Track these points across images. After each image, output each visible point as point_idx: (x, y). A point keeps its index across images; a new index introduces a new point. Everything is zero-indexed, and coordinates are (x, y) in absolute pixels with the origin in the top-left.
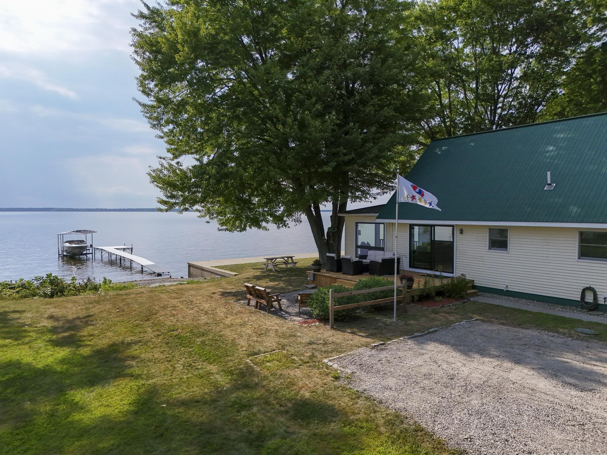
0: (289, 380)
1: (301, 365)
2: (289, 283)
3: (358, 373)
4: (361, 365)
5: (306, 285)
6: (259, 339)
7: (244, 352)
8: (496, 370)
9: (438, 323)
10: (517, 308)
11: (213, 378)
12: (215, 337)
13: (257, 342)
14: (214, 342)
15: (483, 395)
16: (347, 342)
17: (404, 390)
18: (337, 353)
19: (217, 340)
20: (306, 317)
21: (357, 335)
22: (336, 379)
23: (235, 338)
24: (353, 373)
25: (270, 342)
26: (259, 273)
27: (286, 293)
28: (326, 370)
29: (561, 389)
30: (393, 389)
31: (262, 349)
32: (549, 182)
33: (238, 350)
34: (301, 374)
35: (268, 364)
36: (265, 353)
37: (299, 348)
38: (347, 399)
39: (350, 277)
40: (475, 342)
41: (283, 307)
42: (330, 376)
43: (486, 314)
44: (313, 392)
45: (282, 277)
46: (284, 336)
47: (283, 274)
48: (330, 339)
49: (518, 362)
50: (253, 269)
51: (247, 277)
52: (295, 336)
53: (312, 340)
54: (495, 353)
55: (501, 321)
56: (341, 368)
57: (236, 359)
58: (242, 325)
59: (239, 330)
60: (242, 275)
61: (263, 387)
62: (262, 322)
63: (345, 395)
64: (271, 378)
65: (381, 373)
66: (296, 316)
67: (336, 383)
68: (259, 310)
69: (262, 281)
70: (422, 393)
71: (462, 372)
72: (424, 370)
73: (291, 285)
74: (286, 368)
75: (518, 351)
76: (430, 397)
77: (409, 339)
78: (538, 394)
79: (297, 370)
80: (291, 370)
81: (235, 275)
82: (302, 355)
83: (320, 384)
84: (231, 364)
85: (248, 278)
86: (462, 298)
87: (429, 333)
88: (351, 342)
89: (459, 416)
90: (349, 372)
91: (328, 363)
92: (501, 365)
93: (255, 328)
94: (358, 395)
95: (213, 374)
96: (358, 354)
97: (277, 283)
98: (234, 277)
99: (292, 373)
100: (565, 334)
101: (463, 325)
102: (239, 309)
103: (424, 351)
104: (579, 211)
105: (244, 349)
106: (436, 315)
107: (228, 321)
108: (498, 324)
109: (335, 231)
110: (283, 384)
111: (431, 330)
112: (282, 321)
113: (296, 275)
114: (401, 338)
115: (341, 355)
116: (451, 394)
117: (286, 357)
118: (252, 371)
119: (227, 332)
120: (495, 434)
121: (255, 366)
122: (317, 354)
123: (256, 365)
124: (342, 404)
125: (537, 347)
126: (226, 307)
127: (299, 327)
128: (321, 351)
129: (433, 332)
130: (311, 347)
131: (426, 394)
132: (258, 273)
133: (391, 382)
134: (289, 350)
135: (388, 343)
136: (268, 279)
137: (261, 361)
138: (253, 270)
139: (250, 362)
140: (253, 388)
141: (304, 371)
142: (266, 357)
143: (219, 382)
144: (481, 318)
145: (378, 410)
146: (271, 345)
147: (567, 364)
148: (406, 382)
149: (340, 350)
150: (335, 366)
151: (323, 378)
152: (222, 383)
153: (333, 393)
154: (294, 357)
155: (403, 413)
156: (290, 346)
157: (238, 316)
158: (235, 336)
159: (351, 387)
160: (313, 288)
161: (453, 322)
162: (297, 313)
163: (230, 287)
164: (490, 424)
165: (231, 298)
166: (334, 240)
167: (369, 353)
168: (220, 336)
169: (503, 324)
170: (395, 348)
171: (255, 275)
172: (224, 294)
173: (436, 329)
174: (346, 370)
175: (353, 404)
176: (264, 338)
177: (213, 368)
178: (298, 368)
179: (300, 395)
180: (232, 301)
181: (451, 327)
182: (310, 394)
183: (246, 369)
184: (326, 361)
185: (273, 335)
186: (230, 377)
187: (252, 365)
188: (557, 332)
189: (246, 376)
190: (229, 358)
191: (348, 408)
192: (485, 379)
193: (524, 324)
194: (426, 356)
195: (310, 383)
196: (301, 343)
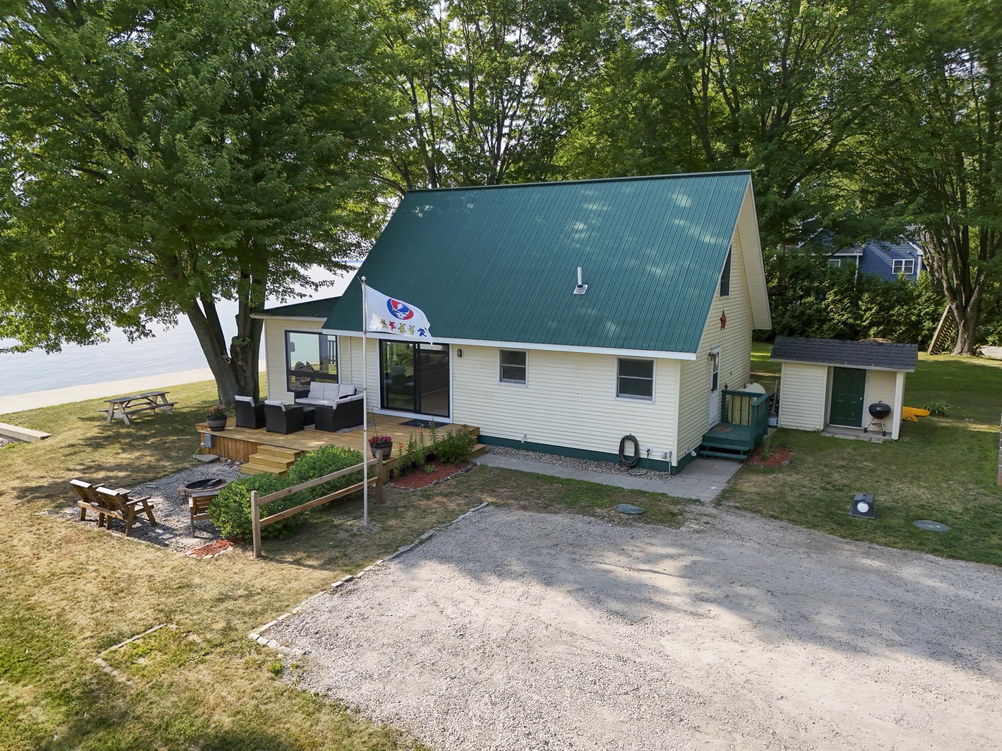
0: (187, 694)
1: (208, 654)
2: (163, 451)
3: (314, 651)
4: (317, 633)
5: (199, 457)
6: (116, 604)
7: (89, 641)
8: (521, 604)
9: (433, 519)
10: (541, 472)
11: (25, 717)
12: (18, 613)
13: (112, 611)
14: (18, 625)
15: (509, 659)
16: (289, 586)
17: (393, 675)
18: (274, 614)
19: (22, 620)
20: (205, 535)
21: (304, 566)
22: (276, 675)
23: (63, 610)
24: (305, 654)
25: (140, 608)
26: (96, 430)
27: (161, 478)
28: (257, 657)
29: (606, 626)
30: (376, 677)
31: (125, 628)
32: (580, 283)
33: (73, 638)
34: (211, 677)
35: (142, 661)
36: (133, 636)
37: (198, 613)
38: (299, 717)
39: (281, 439)
40: (489, 550)
41: (158, 517)
42: (264, 668)
43: (500, 490)
44: (238, 713)
45: (145, 438)
46: (166, 589)
47: (149, 431)
48: (258, 584)
49: (549, 581)
50: (83, 419)
51: (71, 442)
52: (188, 586)
53: (224, 590)
54: (518, 569)
55: (522, 503)
56: (283, 647)
57: (72, 661)
58: (76, 573)
59: (70, 588)
60: (59, 438)
61: (138, 718)
62: (118, 560)
63: (296, 708)
64: (152, 696)
65: (353, 645)
66: (187, 535)
67: (277, 683)
68: (108, 529)
69: (103, 451)
70: (420, 676)
71: (475, 618)
72: (419, 626)
73: (169, 458)
74: (180, 667)
75: (547, 560)
76: (433, 681)
77: (391, 560)
78: (579, 642)
79: (201, 667)
80: (190, 671)
81: (43, 438)
82: (208, 628)
83: (248, 691)
84: (61, 674)
85: (73, 446)
86: (466, 462)
87: (421, 543)
88: (295, 584)
89: (478, 709)
90: (299, 652)
91: (258, 641)
92: (528, 592)
93: (105, 578)
94: (317, 704)
95: (23, 706)
96: (310, 610)
97: (137, 454)
98: (41, 444)
99: (192, 676)
100: (603, 518)
101: (469, 519)
102: (64, 531)
103: (416, 583)
104: (618, 330)
105: (89, 634)
106: (430, 503)
107: (42, 567)
108: (518, 509)
109: (245, 343)
110: (179, 707)
111: (423, 537)
112: (158, 553)
113: (176, 432)
114: (379, 562)
115: (280, 618)
116: (464, 668)
117: (177, 637)
118: (111, 685)
119: (45, 597)
120: (530, 734)
121: (115, 673)
122: (236, 622)
123: (116, 668)
124: (294, 729)
125: (571, 549)
126: (34, 529)
127: (194, 562)
128: (244, 614)
129: (427, 539)
130: (223, 606)
131: (426, 677)
132: (94, 431)
133: (370, 661)
134: (182, 621)
135: (359, 575)
136: (117, 445)
137: (126, 657)
138: (80, 424)
139: (104, 664)
140: (119, 724)
141: (216, 668)
142: (136, 647)
143: (40, 726)
144: (494, 500)
145: (354, 729)
146: (142, 616)
147: (610, 575)
148: (394, 657)
149: (277, 605)
150: (273, 645)
151: (254, 676)
152: (49, 726)
153: (274, 708)
154: (192, 637)
155: (395, 726)
156: (182, 611)
157: (63, 552)
158: (64, 603)
159: (305, 687)
160: (212, 462)
161: (454, 514)
162: (187, 528)
163: (35, 473)
164: (522, 715)
165: (40, 503)
166: (245, 360)
167: (329, 604)
168: (28, 609)
169: (524, 508)
170: (370, 584)
171: (89, 435)
172: (27, 494)
173: (431, 532)
174: (293, 651)
175: (312, 725)
176: (127, 601)
177: (23, 692)
178: (203, 662)
179: (213, 726)
180: (44, 513)
181: (453, 526)
182: (231, 718)
183: (98, 683)
184: (253, 635)
185: (144, 590)
186: (64, 709)
187: (108, 670)
188: (593, 515)
189: (98, 697)
190: (58, 661)
191: (303, 736)
192: (508, 628)
193: (552, 506)
194: (419, 594)
195: (229, 693)
196: (202, 601)
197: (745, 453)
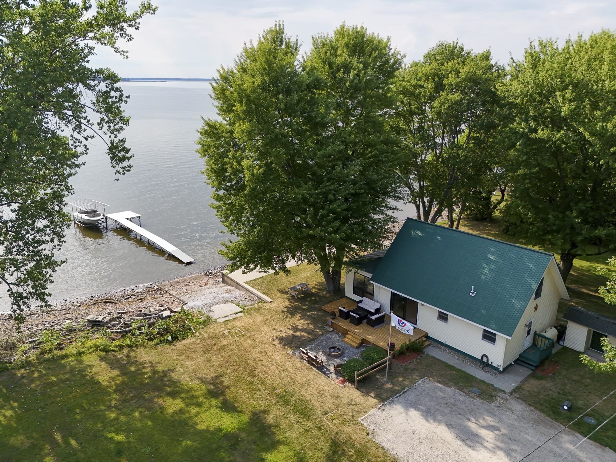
0: (348, 435)
1: (350, 423)
2: (314, 321)
3: (376, 429)
4: (376, 423)
5: (327, 328)
7: (320, 412)
10: (449, 362)
13: (323, 402)
15: (426, 445)
17: (396, 442)
18: (364, 413)
21: (370, 396)
22: (367, 435)
23: (310, 399)
24: (373, 429)
25: (329, 403)
27: (317, 338)
28: (362, 428)
30: (392, 441)
31: (328, 409)
32: (472, 291)
34: (352, 431)
35: (335, 422)
36: (330, 413)
37: (344, 408)
39: (356, 331)
41: (324, 362)
42: (364, 432)
43: (432, 371)
45: (306, 310)
46: (334, 396)
47: (305, 305)
48: (358, 400)
51: (282, 308)
52: (339, 397)
53: (349, 401)
55: (439, 379)
56: (368, 426)
58: (309, 384)
59: (309, 390)
60: (276, 303)
62: (318, 381)
63: (373, 446)
64: (340, 433)
65: (385, 430)
66: (333, 373)
68: (311, 365)
73: (317, 326)
74: (344, 426)
77: (394, 399)
78: (445, 443)
80: (347, 428)
81: (270, 302)
82: (348, 414)
83: (362, 438)
85: (283, 311)
86: (421, 352)
87: (404, 393)
88: (368, 403)
93: (317, 388)
94: (378, 446)
96: (373, 414)
97: (306, 322)
98: (270, 305)
100: (466, 393)
101: (420, 385)
102: (299, 364)
103: (402, 410)
107: (299, 379)
111: (405, 391)
112: (327, 380)
114: (391, 399)
115: (366, 415)
116: (414, 445)
117: (341, 416)
119: (304, 392)
122: (354, 414)
123: (329, 423)
126: (290, 361)
127: (338, 386)
128: (356, 411)
130: (350, 407)
131: (404, 445)
134: (341, 410)
135: (386, 403)
137: (331, 419)
139: (326, 421)
141: (352, 428)
142: (332, 416)
144: (429, 376)
145: (387, 455)
146: (331, 406)
148: (396, 436)
149: (364, 410)
150: (365, 424)
151: (362, 434)
153: (368, 445)
154: (344, 417)
156: (340, 406)
157: (302, 373)
158: (310, 396)
159: (375, 440)
160: (331, 331)
161: (415, 381)
162: (333, 370)
163: (278, 328)
165: (287, 347)
166: (337, 275)
167: (378, 413)
172: (281, 341)
173: (407, 389)
175: (377, 452)
176: (325, 399)
178: (349, 426)
180: (290, 352)
181: (415, 387)
182: (359, 445)
184: (360, 420)
185: (328, 396)
193: (449, 383)
195: (357, 437)
196: (344, 404)
197: (535, 367)
